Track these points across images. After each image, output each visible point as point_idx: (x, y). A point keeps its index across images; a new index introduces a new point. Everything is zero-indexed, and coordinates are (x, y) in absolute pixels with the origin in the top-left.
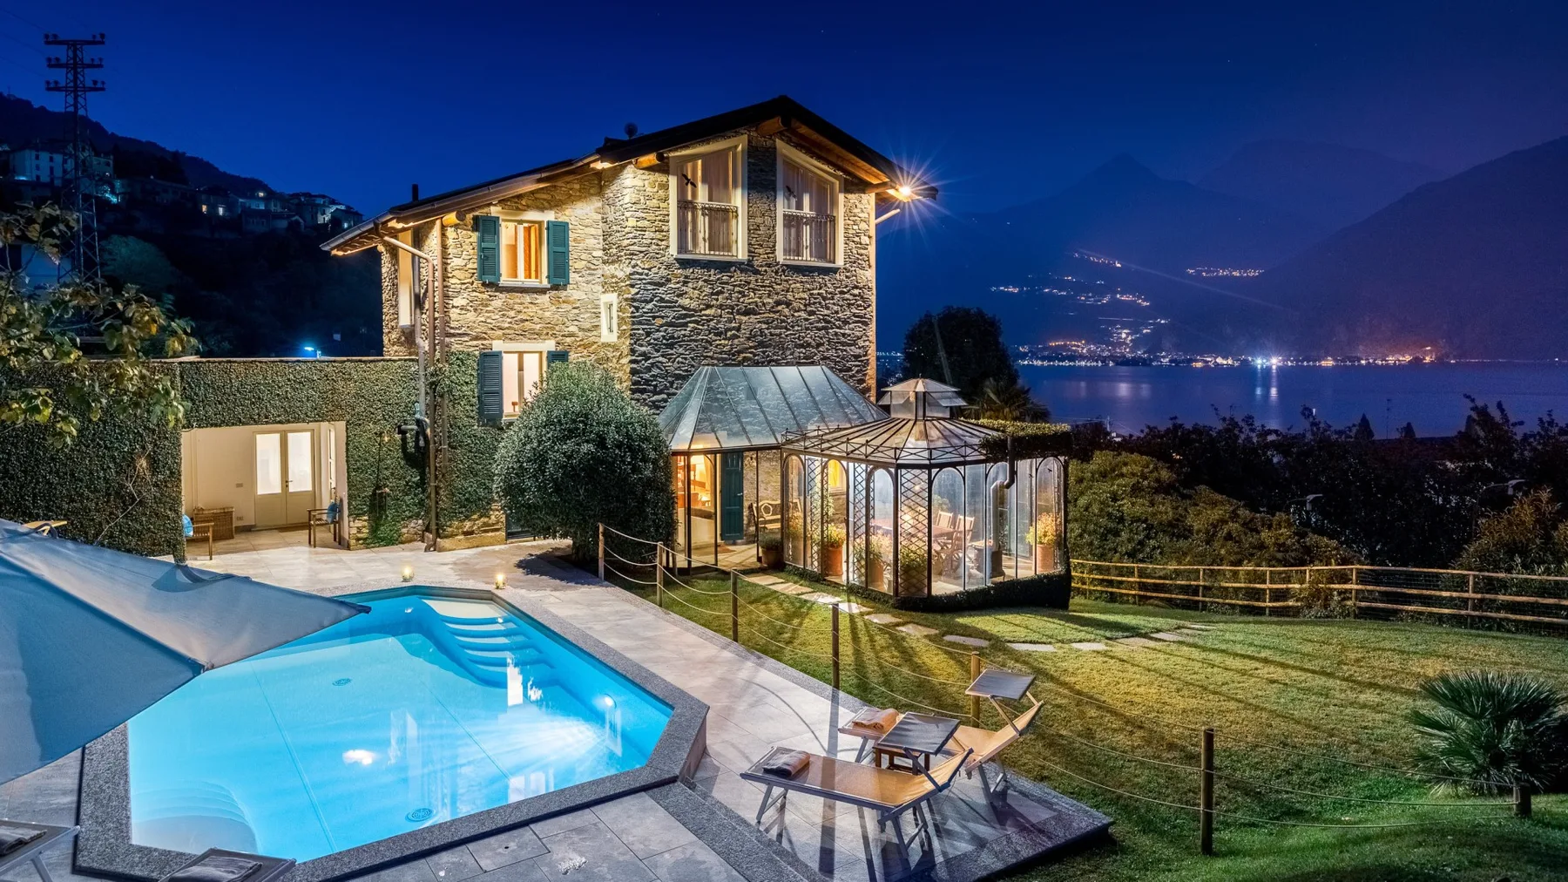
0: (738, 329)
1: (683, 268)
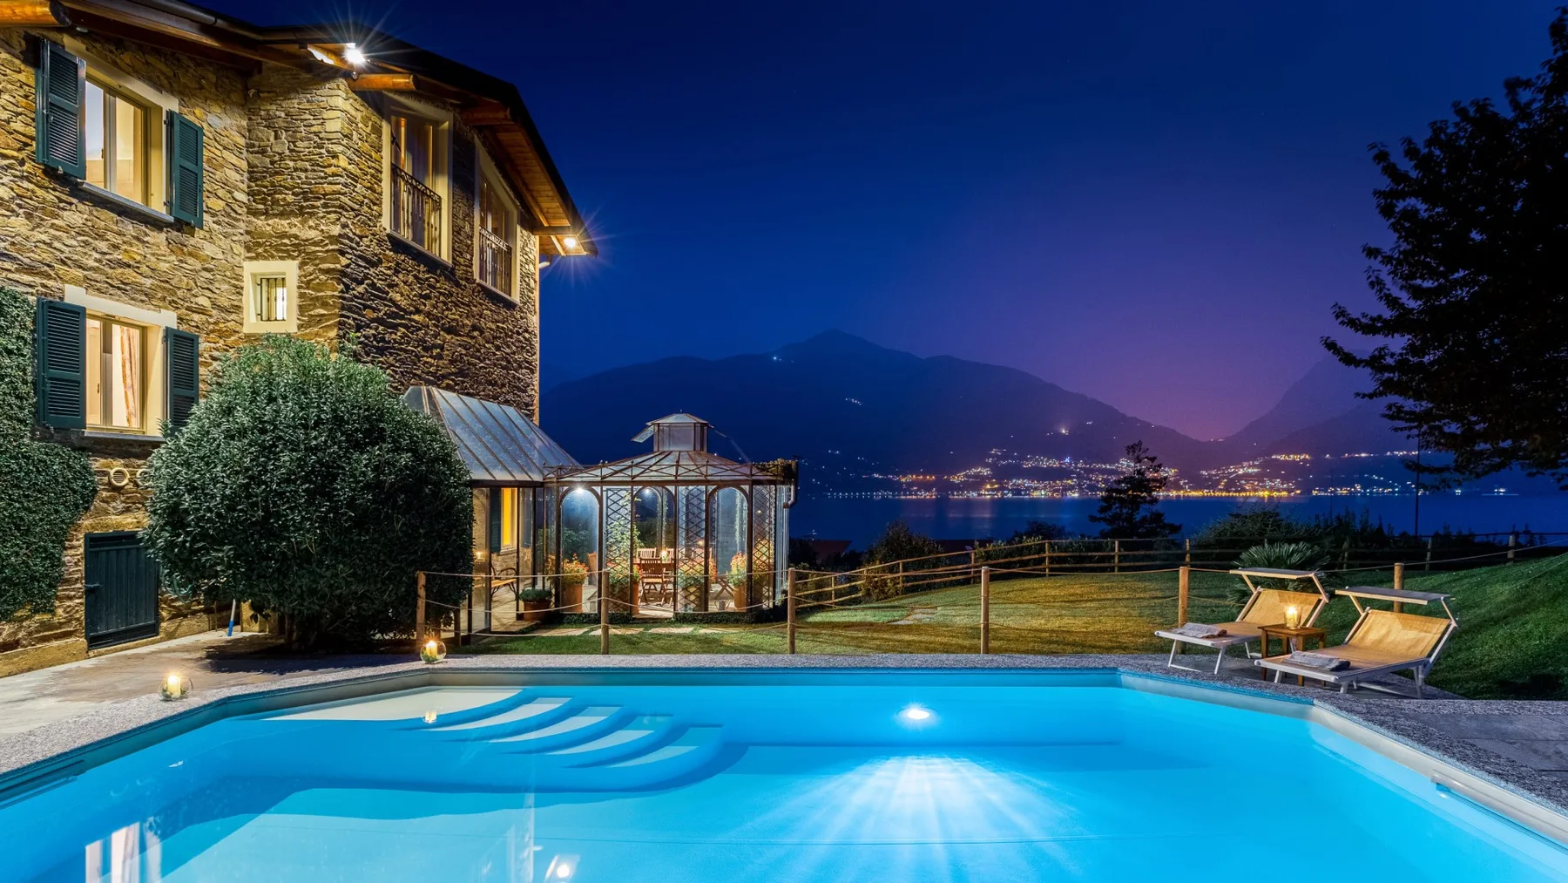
0: (443, 348)
1: (396, 252)
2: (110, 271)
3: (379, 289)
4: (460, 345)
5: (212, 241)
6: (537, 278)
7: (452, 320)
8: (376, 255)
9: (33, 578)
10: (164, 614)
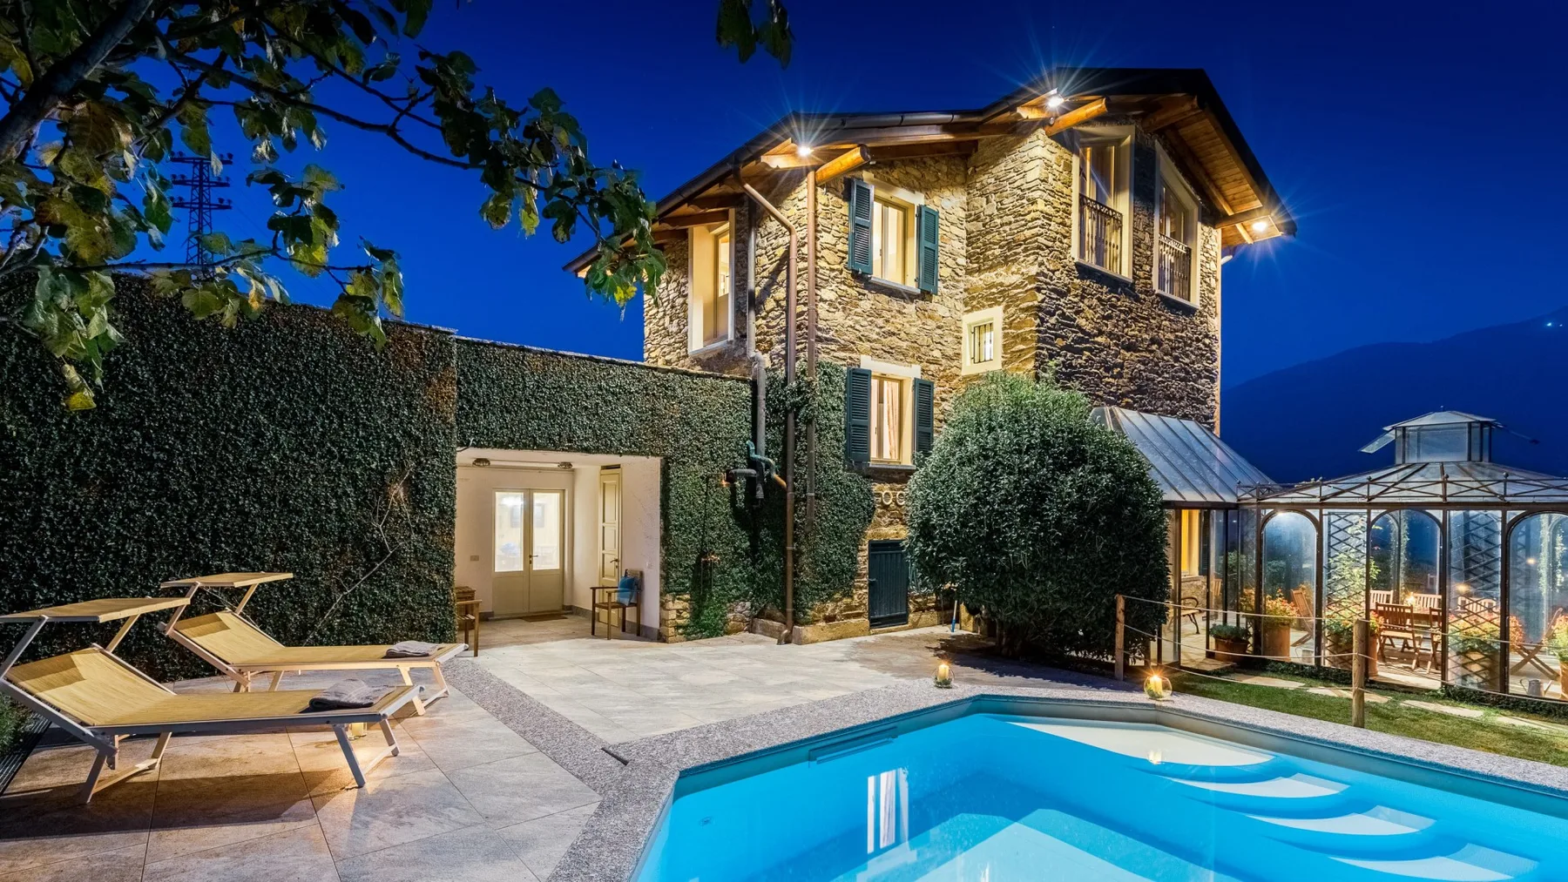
0: (1122, 366)
1: (1081, 278)
2: (884, 340)
3: (1068, 318)
4: (1139, 361)
5: (941, 303)
6: (1219, 276)
7: (1132, 336)
8: (1065, 285)
9: (843, 571)
10: (911, 607)
